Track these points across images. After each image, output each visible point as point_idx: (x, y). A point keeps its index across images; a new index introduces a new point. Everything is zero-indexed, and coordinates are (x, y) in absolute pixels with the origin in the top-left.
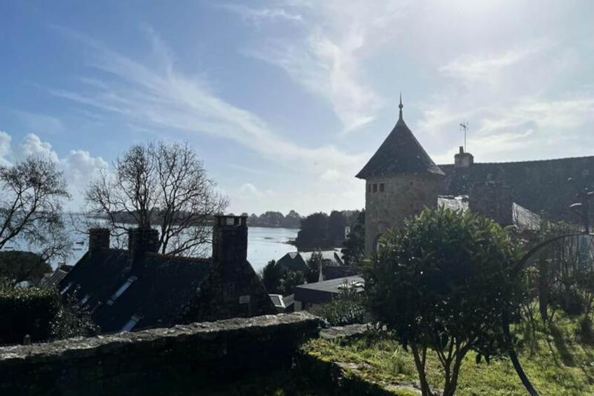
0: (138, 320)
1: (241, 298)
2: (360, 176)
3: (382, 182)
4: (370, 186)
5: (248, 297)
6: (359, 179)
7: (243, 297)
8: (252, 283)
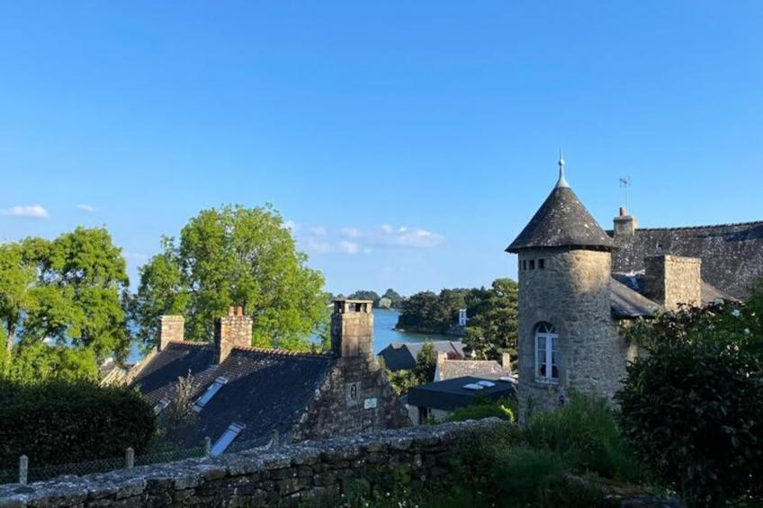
0: (238, 430)
1: (367, 401)
2: (510, 250)
3: (541, 258)
4: (525, 262)
5: (374, 401)
6: (508, 254)
7: (369, 400)
8: (379, 383)
